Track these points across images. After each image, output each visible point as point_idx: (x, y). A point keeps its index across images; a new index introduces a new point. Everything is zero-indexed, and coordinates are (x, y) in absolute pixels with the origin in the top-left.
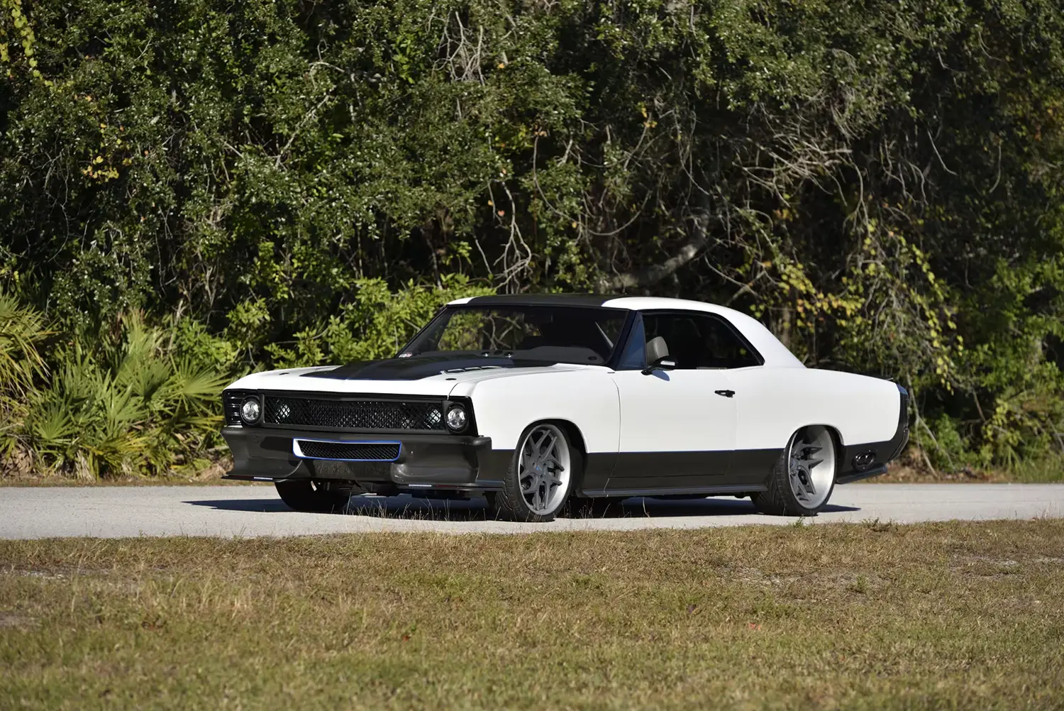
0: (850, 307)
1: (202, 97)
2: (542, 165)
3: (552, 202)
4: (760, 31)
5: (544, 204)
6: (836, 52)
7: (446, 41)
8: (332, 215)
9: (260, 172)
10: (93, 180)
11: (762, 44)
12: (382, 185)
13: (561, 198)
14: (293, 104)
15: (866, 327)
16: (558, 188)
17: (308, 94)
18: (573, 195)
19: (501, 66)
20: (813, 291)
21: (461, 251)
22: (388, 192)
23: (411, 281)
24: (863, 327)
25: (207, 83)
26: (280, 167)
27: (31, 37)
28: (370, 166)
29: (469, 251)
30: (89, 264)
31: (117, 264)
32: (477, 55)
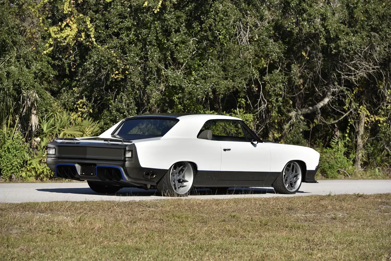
0: (382, 119)
1: (152, 51)
2: (270, 72)
3: (274, 85)
4: (342, 26)
5: (271, 86)
6: (373, 33)
7: (237, 31)
8: (197, 90)
9: (172, 76)
10: (115, 79)
11: (343, 31)
12: (214, 80)
13: (277, 84)
14: (184, 52)
15: (387, 127)
16: (276, 80)
17: (190, 49)
18: (281, 83)
19: (256, 39)
20: (369, 114)
21: (242, 102)
22: (216, 82)
23: (225, 112)
24: (386, 126)
25: (154, 46)
26: (180, 74)
27: (93, 31)
28: (210, 73)
29: (245, 102)
30: (115, 107)
31: (125, 107)
32: (247, 36)
